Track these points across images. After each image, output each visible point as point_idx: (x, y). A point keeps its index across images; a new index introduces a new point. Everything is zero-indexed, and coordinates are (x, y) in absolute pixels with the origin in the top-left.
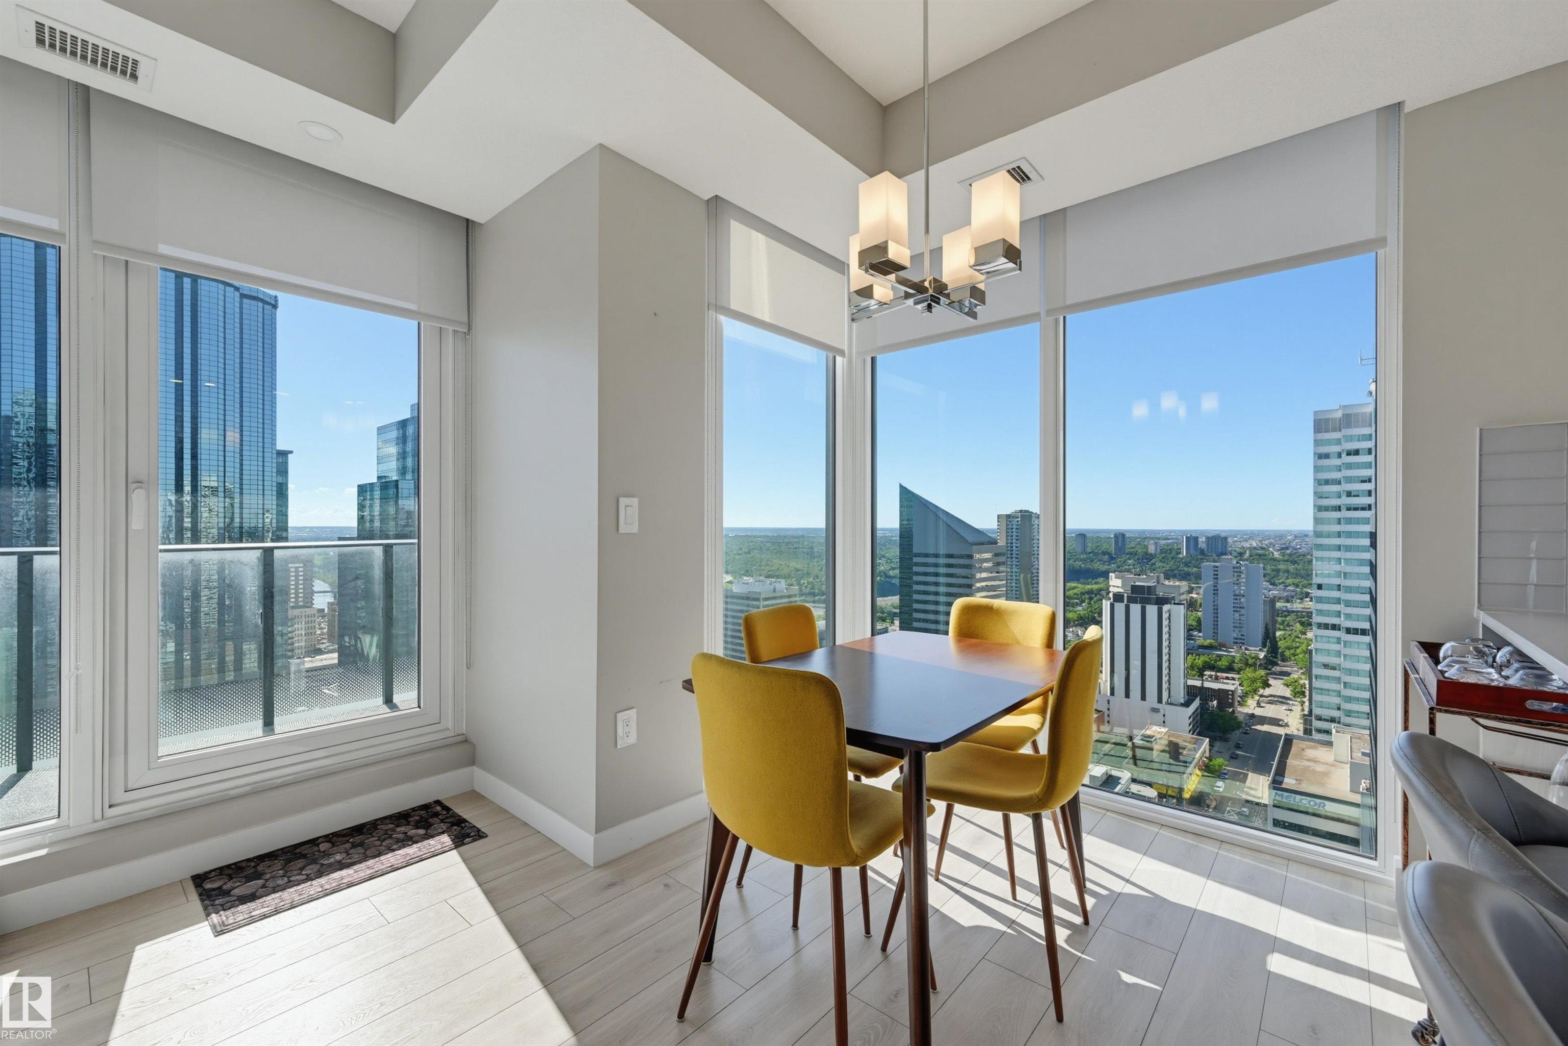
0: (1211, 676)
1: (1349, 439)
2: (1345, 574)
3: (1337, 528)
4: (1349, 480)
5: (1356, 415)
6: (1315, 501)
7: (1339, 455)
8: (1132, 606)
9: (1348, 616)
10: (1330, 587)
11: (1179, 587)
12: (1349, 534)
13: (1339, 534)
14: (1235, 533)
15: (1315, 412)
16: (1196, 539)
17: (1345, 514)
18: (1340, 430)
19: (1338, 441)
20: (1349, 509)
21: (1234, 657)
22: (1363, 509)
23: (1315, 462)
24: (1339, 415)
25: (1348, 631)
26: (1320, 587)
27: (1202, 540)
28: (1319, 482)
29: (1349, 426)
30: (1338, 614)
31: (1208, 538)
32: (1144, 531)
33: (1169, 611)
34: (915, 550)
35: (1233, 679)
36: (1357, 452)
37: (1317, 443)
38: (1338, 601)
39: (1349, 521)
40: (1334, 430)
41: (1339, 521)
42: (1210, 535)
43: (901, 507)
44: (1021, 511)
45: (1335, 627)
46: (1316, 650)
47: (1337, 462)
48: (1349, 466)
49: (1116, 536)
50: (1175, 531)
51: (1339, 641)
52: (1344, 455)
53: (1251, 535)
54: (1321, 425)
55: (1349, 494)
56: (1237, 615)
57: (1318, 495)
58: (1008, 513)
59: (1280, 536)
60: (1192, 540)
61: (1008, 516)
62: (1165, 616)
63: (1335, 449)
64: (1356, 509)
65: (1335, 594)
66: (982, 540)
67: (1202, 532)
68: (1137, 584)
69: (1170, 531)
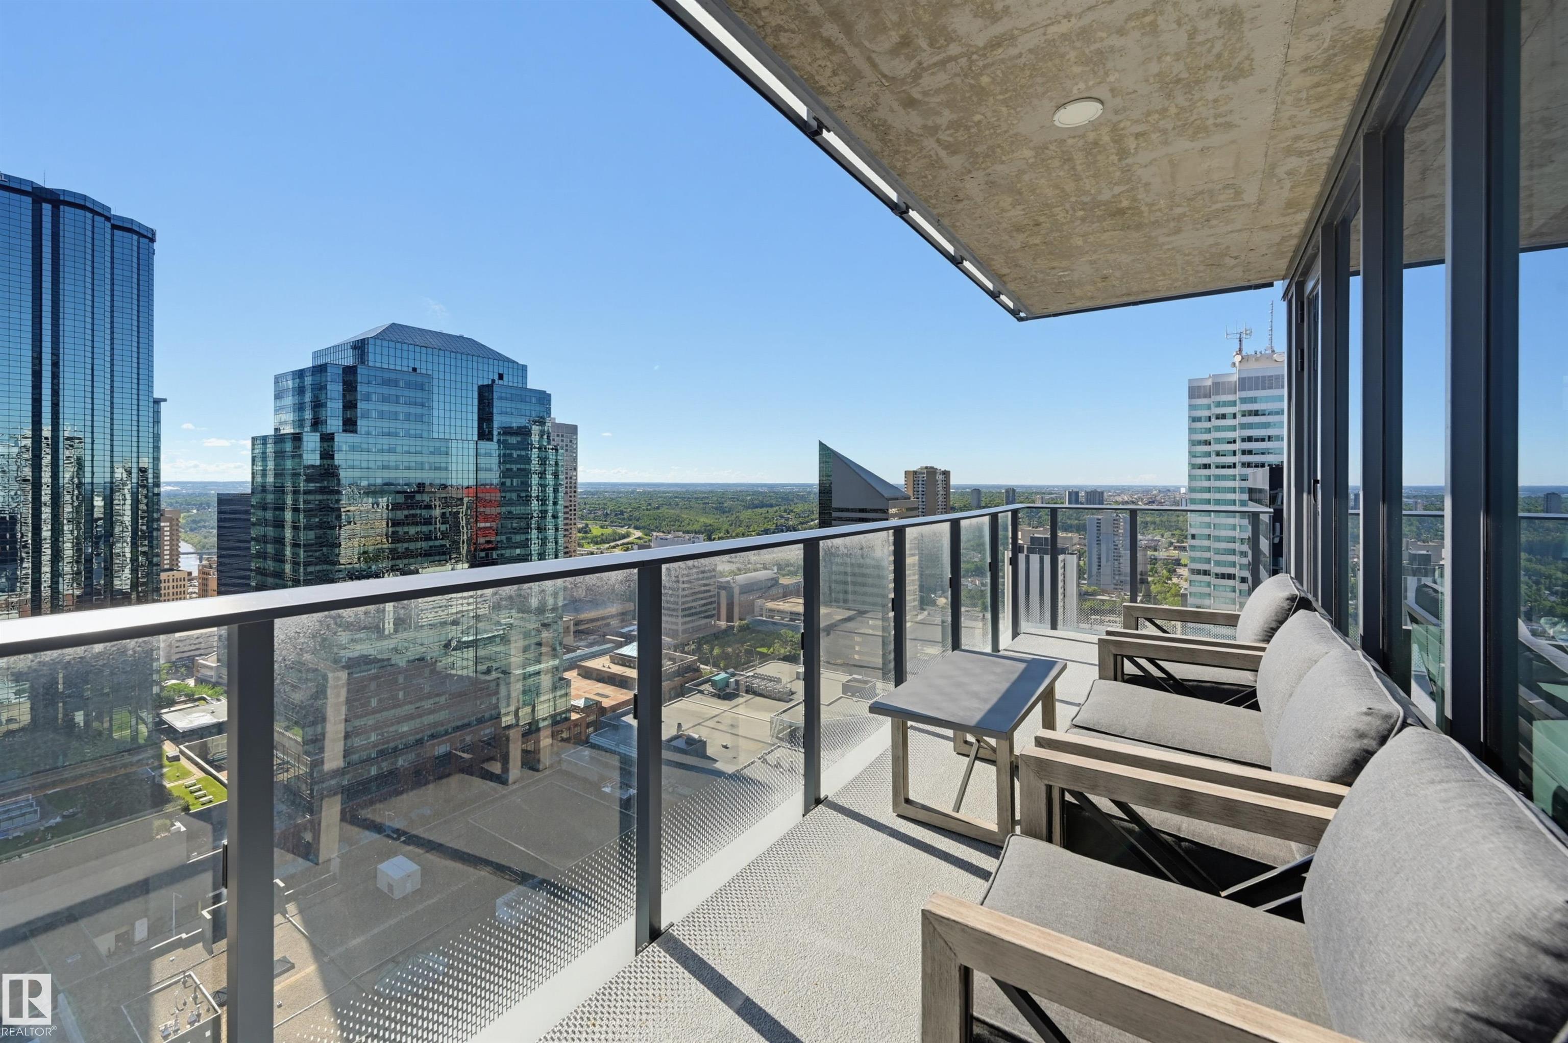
0: (1096, 620)
1: (1218, 404)
2: (1214, 525)
3: (1206, 484)
4: (1219, 441)
5: (1224, 383)
6: (1189, 460)
7: (1210, 419)
8: (1032, 556)
9: (1218, 563)
10: (1202, 537)
11: (1071, 538)
12: (1219, 490)
13: (1209, 490)
14: (1110, 489)
15: (1190, 381)
16: (1077, 493)
17: (1214, 471)
18: (1210, 397)
19: (1209, 407)
20: (1217, 467)
21: (1115, 602)
22: (1229, 467)
23: (1190, 424)
24: (1209, 383)
25: (1217, 576)
26: (1193, 537)
27: (1082, 494)
28: (1193, 443)
29: (1218, 393)
30: (1208, 561)
31: (1087, 493)
32: (1030, 487)
33: (1064, 560)
34: (834, 505)
35: (1115, 622)
36: (1223, 416)
37: (1192, 407)
38: (1208, 549)
39: (1218, 478)
40: (1205, 396)
41: (1209, 478)
42: (1088, 490)
43: (820, 463)
44: (926, 468)
45: (1206, 573)
46: (1190, 593)
47: (1207, 425)
48: (1218, 429)
49: (1007, 491)
50: (1057, 487)
51: (1209, 585)
52: (1213, 419)
53: (1122, 490)
54: (1195, 392)
55: (1218, 454)
56: (1116, 563)
57: (1192, 455)
58: (915, 469)
59: (1147, 491)
60: (1074, 496)
61: (915, 472)
62: (1060, 565)
63: (1206, 413)
64: (1223, 467)
65: (1206, 543)
66: (898, 495)
67: (1081, 488)
68: (1036, 535)
69: (1054, 487)
